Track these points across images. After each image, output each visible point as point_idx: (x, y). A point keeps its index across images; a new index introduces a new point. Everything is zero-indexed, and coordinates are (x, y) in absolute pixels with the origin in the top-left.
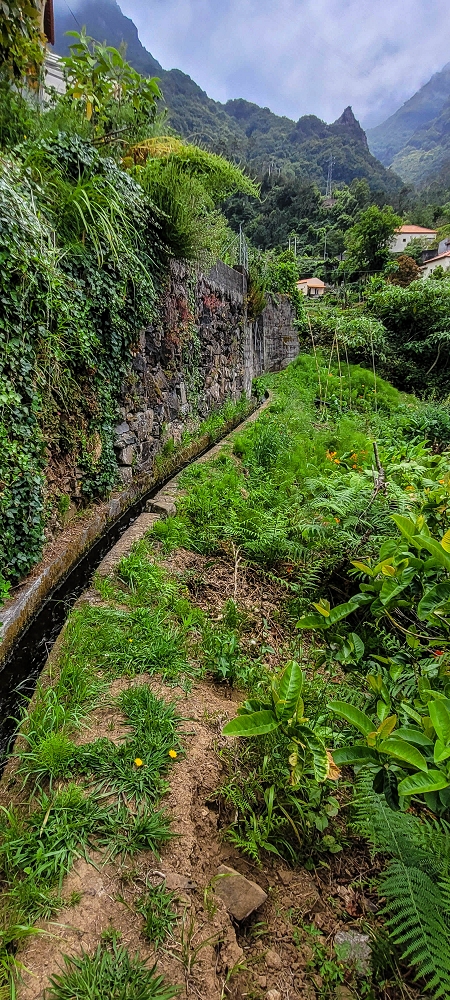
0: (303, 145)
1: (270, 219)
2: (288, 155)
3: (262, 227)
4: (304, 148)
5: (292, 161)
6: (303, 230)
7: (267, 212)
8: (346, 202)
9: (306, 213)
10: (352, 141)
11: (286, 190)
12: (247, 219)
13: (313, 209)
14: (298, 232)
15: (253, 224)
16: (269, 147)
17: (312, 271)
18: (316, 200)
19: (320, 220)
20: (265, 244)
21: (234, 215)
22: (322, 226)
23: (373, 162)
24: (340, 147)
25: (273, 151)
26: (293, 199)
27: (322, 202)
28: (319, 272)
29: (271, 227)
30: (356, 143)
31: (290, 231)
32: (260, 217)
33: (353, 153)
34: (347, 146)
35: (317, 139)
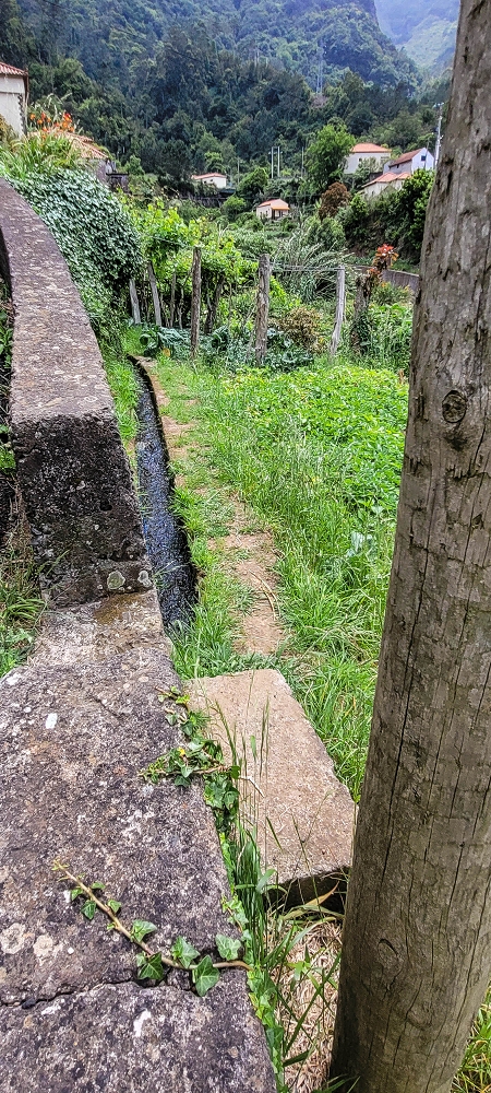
0: (301, 19)
1: (256, 121)
2: (283, 33)
3: (246, 132)
4: (303, 24)
5: (289, 41)
6: (292, 135)
7: (253, 113)
8: (337, 101)
9: (294, 114)
10: (359, 13)
11: (273, 85)
12: (231, 121)
13: (303, 110)
14: (287, 137)
15: (237, 127)
16: (262, 22)
17: (281, 191)
18: (305, 98)
19: (310, 123)
20: (250, 153)
21: (217, 117)
22: (312, 130)
23: (382, 41)
24: (344, 21)
25: (265, 27)
26: (281, 97)
27: (313, 100)
28: (286, 193)
29: (255, 131)
30: (363, 16)
31: (277, 136)
32: (245, 119)
33: (359, 29)
34: (352, 20)
35: (318, 10)
